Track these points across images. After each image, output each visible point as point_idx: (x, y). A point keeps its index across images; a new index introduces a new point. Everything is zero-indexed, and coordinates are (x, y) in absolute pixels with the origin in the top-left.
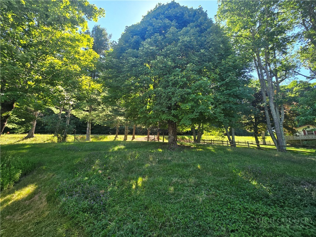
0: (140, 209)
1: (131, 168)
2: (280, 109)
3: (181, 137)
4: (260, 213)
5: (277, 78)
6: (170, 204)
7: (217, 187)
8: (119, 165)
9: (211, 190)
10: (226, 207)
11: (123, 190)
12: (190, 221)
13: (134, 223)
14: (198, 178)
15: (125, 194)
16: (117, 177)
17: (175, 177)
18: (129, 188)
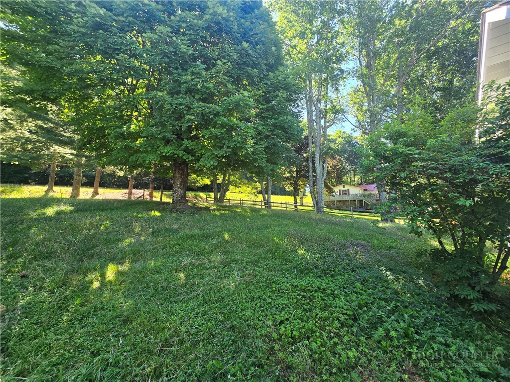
0: (112, 326)
1: (89, 249)
2: (324, 162)
3: (193, 194)
4: (312, 289)
5: (325, 122)
6: (178, 304)
7: (255, 263)
8: (56, 245)
9: (246, 269)
10: (270, 290)
11: (66, 297)
12: (216, 325)
13: (95, 361)
14: (226, 253)
15: (73, 304)
16: (48, 270)
17: (187, 256)
18: (83, 289)
